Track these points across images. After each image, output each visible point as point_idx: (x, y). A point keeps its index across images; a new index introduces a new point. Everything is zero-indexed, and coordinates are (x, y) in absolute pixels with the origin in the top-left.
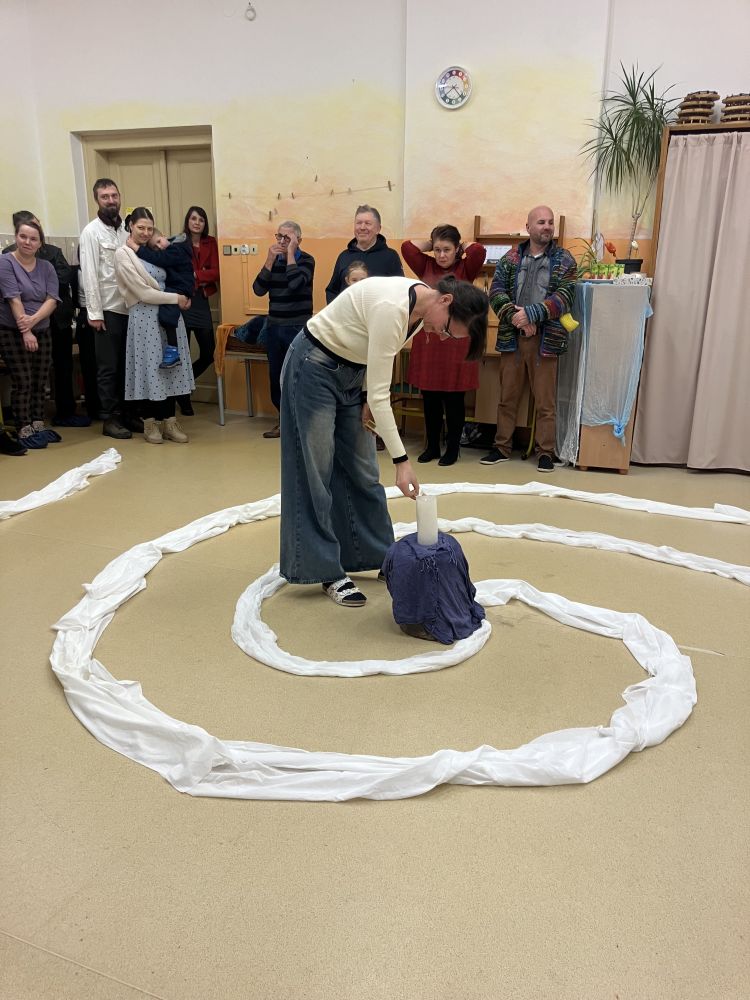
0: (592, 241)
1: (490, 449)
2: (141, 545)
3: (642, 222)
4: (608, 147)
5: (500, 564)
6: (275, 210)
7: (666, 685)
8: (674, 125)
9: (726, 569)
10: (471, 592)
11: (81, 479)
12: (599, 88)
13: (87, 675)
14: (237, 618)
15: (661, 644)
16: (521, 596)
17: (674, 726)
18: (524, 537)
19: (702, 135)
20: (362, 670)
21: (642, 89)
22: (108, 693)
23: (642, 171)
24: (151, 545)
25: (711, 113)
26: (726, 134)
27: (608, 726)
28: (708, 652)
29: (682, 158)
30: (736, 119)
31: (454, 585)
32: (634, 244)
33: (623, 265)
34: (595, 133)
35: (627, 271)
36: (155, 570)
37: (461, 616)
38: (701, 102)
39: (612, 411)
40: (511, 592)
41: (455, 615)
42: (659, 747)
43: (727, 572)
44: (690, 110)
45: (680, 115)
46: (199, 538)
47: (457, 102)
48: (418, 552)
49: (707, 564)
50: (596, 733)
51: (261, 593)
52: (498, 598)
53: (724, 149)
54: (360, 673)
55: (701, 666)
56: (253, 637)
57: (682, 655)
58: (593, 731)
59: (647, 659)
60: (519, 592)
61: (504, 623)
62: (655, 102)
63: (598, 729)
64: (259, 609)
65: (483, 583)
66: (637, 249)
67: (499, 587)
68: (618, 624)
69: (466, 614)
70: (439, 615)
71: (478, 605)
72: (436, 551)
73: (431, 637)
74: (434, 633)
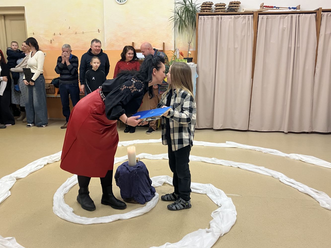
0: (175, 51)
1: (149, 128)
2: (6, 176)
3: (191, 45)
4: (178, 19)
5: (157, 170)
6: (53, 39)
7: (225, 210)
8: (199, 12)
9: (236, 164)
10: (150, 182)
14: (54, 204)
15: (221, 194)
16: (168, 182)
17: (232, 225)
18: (164, 159)
19: (209, 16)
20: (112, 219)
23: (190, 28)
24: (11, 176)
25: (211, 9)
26: (217, 16)
27: (210, 228)
28: (236, 195)
29: (203, 24)
30: (219, 11)
31: (144, 180)
32: (190, 52)
33: (187, 60)
34: (173, 14)
35: (188, 62)
36: (14, 187)
37: (147, 193)
38: (208, 5)
40: (164, 180)
42: (227, 234)
44: (205, 8)
45: (201, 9)
46: (32, 171)
47: (123, 2)
49: (229, 163)
50: (205, 231)
51: (63, 192)
52: (159, 183)
53: (217, 21)
54: (111, 221)
55: (235, 200)
56: (63, 211)
57: (229, 198)
58: (204, 231)
59: (216, 200)
60: (166, 180)
61: (163, 193)
62: (193, 5)
63: (206, 229)
64: (63, 199)
65: (153, 178)
66: (191, 54)
67: (159, 179)
68: (204, 188)
69: (149, 191)
70: (139, 193)
71: (152, 187)
72: (136, 168)
73: (137, 202)
74: (138, 200)
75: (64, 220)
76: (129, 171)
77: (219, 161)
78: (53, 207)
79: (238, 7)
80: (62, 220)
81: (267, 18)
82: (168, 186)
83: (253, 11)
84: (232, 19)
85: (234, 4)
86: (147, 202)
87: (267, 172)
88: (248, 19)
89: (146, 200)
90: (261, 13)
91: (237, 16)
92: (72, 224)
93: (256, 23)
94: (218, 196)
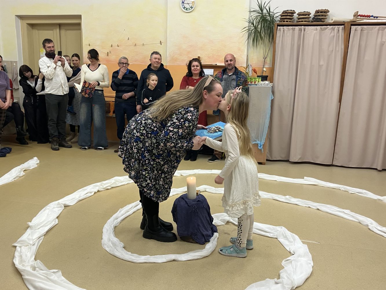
0: (247, 68)
1: (212, 155)
2: (53, 203)
3: (267, 60)
4: (252, 30)
6: (110, 51)
7: (299, 258)
8: (278, 22)
9: (315, 205)
10: (211, 219)
11: (20, 172)
12: (248, 7)
13: (34, 269)
14: (103, 237)
15: (294, 240)
16: (232, 221)
17: (306, 277)
19: (290, 27)
20: (166, 259)
21: (265, 8)
22: (46, 277)
23: (266, 40)
24: (59, 203)
25: (293, 19)
26: (299, 27)
27: (279, 279)
28: (313, 242)
29: (282, 36)
30: (303, 21)
31: (205, 216)
32: (265, 69)
33: (261, 78)
34: (247, 24)
35: (262, 80)
36: (61, 215)
38: (289, 14)
39: (257, 138)
40: (227, 219)
41: (206, 231)
42: (301, 287)
43: (315, 207)
44: (285, 17)
45: (281, 19)
46: (81, 198)
47: (189, 10)
48: (188, 203)
49: (306, 203)
50: (274, 282)
51: (114, 224)
52: (222, 222)
53: (299, 32)
54: (165, 260)
55: (312, 249)
56: (113, 245)
57: (304, 245)
58: (272, 281)
59: (289, 247)
61: (225, 233)
62: (271, 13)
63: (275, 280)
64: (114, 231)
65: (215, 215)
66: (266, 71)
67: (222, 217)
68: (274, 231)
69: (209, 230)
70: (198, 231)
71: (214, 225)
72: (196, 202)
73: (195, 242)
74: (196, 240)
75: (113, 256)
76: (188, 206)
77: (294, 200)
78: (103, 241)
79: (325, 16)
80: (111, 255)
81: (361, 30)
82: (232, 225)
83: (344, 21)
84: (318, 31)
85: (321, 12)
86: (206, 243)
87: (353, 217)
88: (338, 31)
89: (206, 239)
90: (353, 24)
91: (324, 28)
92: (122, 260)
93: (347, 35)
94: (291, 242)
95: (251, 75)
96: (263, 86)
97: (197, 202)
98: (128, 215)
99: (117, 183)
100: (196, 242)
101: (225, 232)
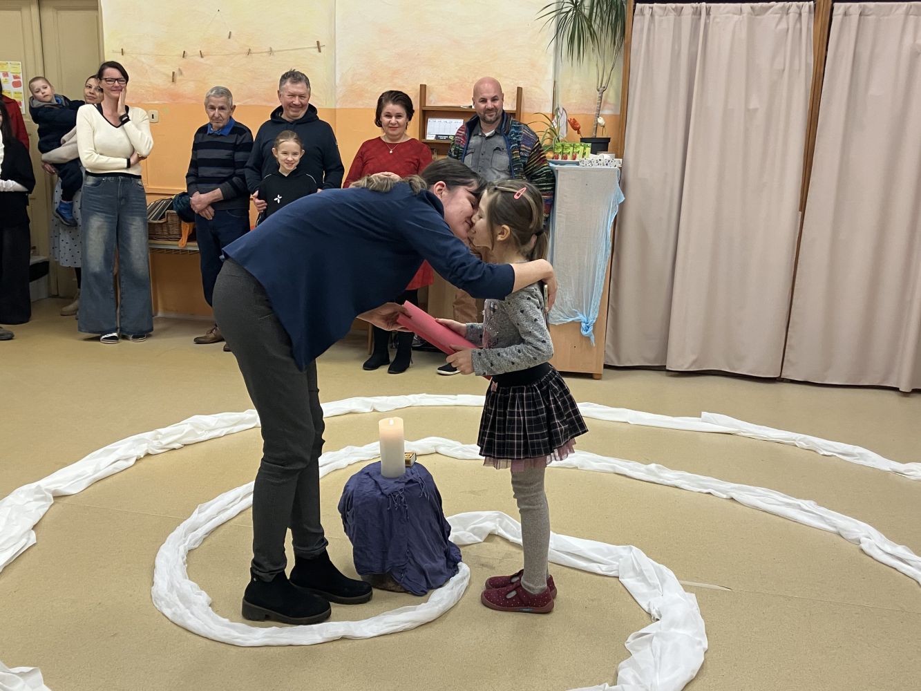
0: (553, 116)
2: (25, 487)
3: (607, 96)
4: (568, 12)
5: (472, 492)
6: (179, 70)
7: (672, 630)
10: (445, 529)
14: (157, 578)
15: (663, 581)
16: (501, 531)
17: (687, 678)
19: (669, 5)
20: (321, 635)
23: (606, 40)
24: (39, 486)
26: (695, 4)
27: (615, 684)
28: (713, 587)
29: (649, 29)
31: (427, 523)
32: (601, 120)
33: (589, 144)
35: (594, 152)
37: (435, 561)
39: (579, 307)
40: (490, 526)
41: (428, 560)
46: (99, 475)
48: (383, 487)
49: (701, 483)
51: (186, 544)
52: (474, 534)
53: (692, 20)
54: (319, 639)
55: (707, 603)
56: (181, 600)
57: (686, 593)
59: (648, 600)
60: (498, 525)
61: (483, 565)
63: (605, 687)
64: (184, 564)
65: (456, 518)
66: (604, 127)
67: (475, 522)
68: (612, 559)
69: (440, 558)
70: (409, 561)
71: (452, 545)
72: (404, 484)
73: (401, 588)
74: (404, 583)
75: (180, 630)
76: (382, 494)
77: (670, 476)
78: (154, 589)
80: (175, 627)
81: (861, 15)
82: (502, 543)
84: (745, 15)
86: (431, 591)
87: (822, 518)
88: (797, 15)
89: (430, 582)
91: (761, 7)
92: (205, 640)
93: (822, 29)
94: (655, 587)
95: (565, 136)
96: (595, 166)
97: (407, 483)
98: (225, 520)
99: (199, 433)
100: (402, 590)
101: (483, 561)
